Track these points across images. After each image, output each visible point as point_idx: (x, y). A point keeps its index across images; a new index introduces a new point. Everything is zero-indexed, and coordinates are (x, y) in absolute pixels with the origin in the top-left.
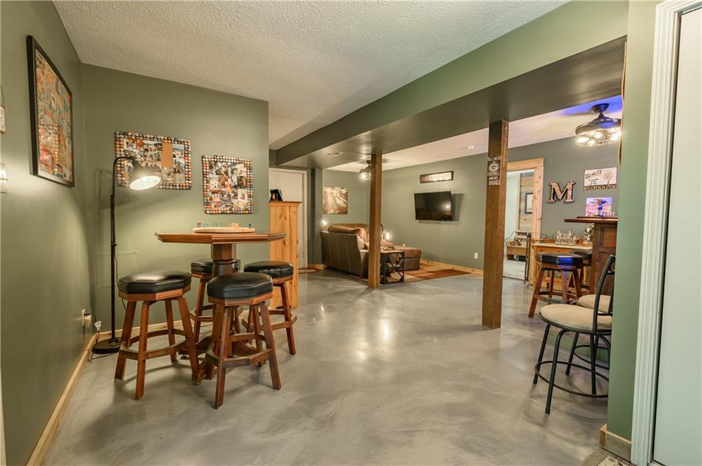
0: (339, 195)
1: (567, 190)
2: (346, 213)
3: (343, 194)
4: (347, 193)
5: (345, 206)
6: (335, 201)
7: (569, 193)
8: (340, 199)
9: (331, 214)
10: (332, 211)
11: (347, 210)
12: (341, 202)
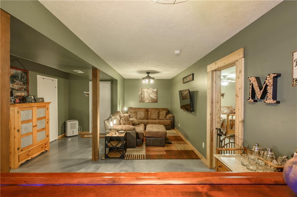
0: (152, 92)
1: (267, 86)
2: (157, 102)
3: (155, 92)
4: (157, 91)
5: (156, 98)
6: (150, 96)
7: (270, 90)
8: (152, 95)
9: (147, 102)
10: (147, 101)
11: (157, 100)
12: (153, 96)
